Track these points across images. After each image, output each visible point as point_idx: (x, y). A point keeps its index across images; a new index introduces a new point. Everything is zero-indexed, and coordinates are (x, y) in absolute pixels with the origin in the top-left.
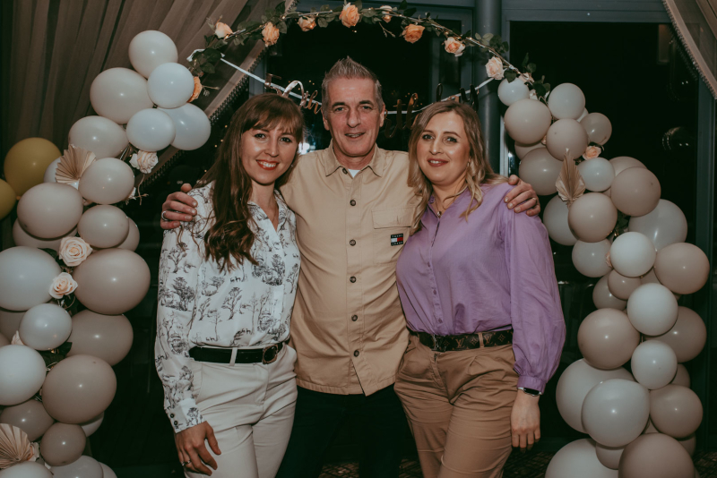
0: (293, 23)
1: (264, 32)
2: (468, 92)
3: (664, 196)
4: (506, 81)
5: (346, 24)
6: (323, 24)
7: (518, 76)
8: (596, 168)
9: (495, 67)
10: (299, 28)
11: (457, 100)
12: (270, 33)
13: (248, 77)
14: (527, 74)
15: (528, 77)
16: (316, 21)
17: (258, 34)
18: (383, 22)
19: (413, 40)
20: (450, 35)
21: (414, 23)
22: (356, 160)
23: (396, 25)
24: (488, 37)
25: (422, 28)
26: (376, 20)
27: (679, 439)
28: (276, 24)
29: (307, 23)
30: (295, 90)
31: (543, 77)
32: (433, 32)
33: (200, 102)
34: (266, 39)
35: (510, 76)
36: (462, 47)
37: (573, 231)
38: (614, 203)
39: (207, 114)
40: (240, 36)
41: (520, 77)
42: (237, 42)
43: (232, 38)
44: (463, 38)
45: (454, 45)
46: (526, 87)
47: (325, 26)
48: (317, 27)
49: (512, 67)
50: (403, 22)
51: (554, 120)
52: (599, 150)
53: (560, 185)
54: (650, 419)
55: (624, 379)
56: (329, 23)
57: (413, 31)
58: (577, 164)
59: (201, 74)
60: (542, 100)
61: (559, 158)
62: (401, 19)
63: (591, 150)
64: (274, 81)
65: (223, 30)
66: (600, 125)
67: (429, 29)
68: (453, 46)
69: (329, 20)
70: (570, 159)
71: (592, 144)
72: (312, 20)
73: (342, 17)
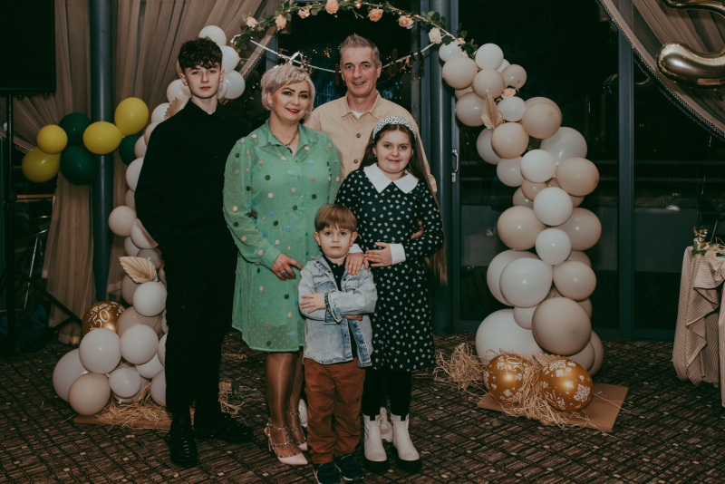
0: (295, 14)
1: (276, 22)
2: (416, 54)
3: (564, 123)
4: (444, 45)
5: (329, 12)
6: (315, 13)
7: (453, 40)
8: (512, 104)
9: (435, 35)
10: (299, 17)
11: (407, 61)
12: (281, 22)
13: (266, 51)
14: (460, 39)
15: (462, 41)
16: (310, 11)
17: (273, 23)
18: (355, 8)
19: (376, 20)
20: (403, 14)
21: (376, 8)
22: (360, 100)
23: (364, 10)
24: (431, 14)
25: (382, 11)
26: (349, 8)
27: (577, 301)
28: (284, 15)
29: (304, 13)
30: (298, 58)
31: (472, 40)
32: (390, 13)
33: (238, 68)
34: (278, 25)
35: (447, 41)
36: (411, 22)
37: (494, 150)
38: (526, 130)
39: (241, 74)
40: (262, 25)
41: (456, 41)
42: (260, 29)
43: (257, 26)
44: (412, 15)
45: (406, 21)
46: (460, 48)
47: (316, 14)
48: (311, 16)
49: (448, 34)
50: (369, 8)
51: (479, 70)
52: (514, 92)
53: (485, 119)
54: (553, 286)
55: (531, 257)
56: (319, 12)
57: (376, 14)
58: (497, 103)
59: (239, 50)
60: (470, 57)
61: (482, 97)
62: (367, 6)
63: (508, 91)
64: (284, 53)
65: (251, 22)
66: (517, 74)
67: (387, 11)
68: (404, 22)
69: (319, 10)
70: (491, 98)
71: (509, 87)
72: (308, 11)
73: (327, 8)
